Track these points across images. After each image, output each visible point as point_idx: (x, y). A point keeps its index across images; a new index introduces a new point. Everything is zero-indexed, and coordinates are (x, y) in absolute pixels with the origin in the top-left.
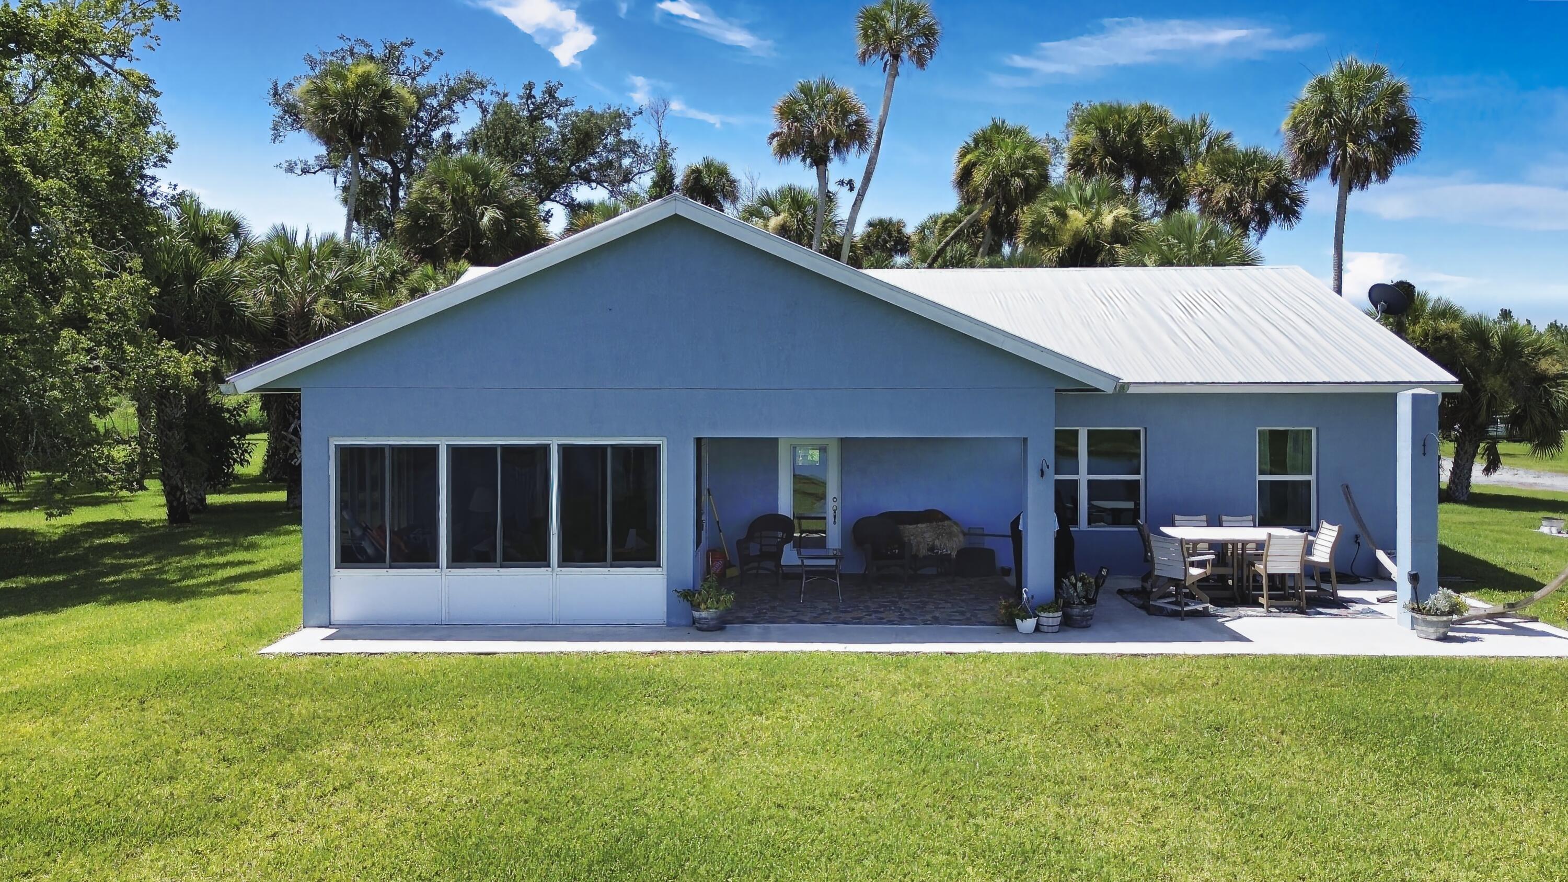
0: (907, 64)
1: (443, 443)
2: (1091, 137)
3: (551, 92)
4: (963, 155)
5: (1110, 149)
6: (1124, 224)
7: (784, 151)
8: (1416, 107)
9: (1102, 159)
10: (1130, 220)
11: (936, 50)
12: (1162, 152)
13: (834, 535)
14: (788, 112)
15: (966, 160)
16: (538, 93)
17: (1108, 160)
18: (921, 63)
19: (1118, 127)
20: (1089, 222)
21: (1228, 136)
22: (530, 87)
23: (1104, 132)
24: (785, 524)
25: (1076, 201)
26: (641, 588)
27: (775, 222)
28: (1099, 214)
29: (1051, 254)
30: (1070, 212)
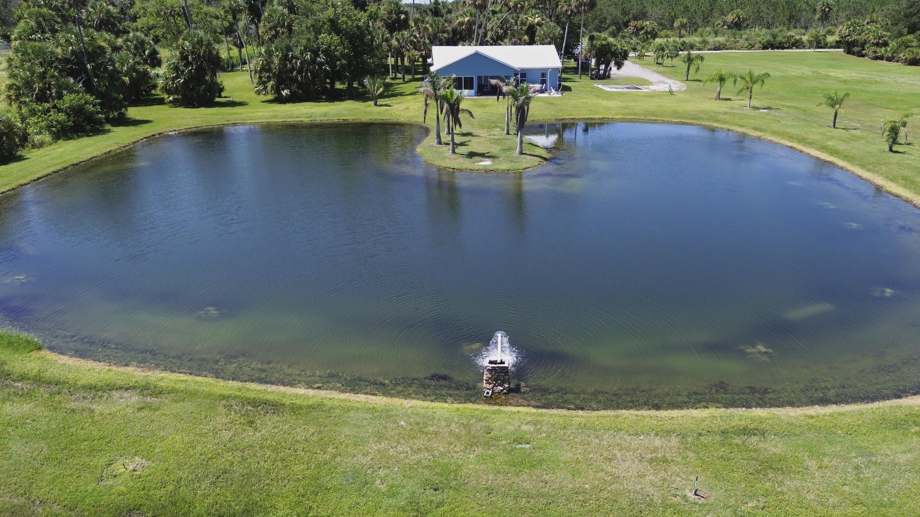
13: (489, 87)
20: (532, 21)
25: (530, 15)
26: (473, 92)
27: (467, 19)
28: (534, 19)
29: (525, 28)
30: (529, 18)
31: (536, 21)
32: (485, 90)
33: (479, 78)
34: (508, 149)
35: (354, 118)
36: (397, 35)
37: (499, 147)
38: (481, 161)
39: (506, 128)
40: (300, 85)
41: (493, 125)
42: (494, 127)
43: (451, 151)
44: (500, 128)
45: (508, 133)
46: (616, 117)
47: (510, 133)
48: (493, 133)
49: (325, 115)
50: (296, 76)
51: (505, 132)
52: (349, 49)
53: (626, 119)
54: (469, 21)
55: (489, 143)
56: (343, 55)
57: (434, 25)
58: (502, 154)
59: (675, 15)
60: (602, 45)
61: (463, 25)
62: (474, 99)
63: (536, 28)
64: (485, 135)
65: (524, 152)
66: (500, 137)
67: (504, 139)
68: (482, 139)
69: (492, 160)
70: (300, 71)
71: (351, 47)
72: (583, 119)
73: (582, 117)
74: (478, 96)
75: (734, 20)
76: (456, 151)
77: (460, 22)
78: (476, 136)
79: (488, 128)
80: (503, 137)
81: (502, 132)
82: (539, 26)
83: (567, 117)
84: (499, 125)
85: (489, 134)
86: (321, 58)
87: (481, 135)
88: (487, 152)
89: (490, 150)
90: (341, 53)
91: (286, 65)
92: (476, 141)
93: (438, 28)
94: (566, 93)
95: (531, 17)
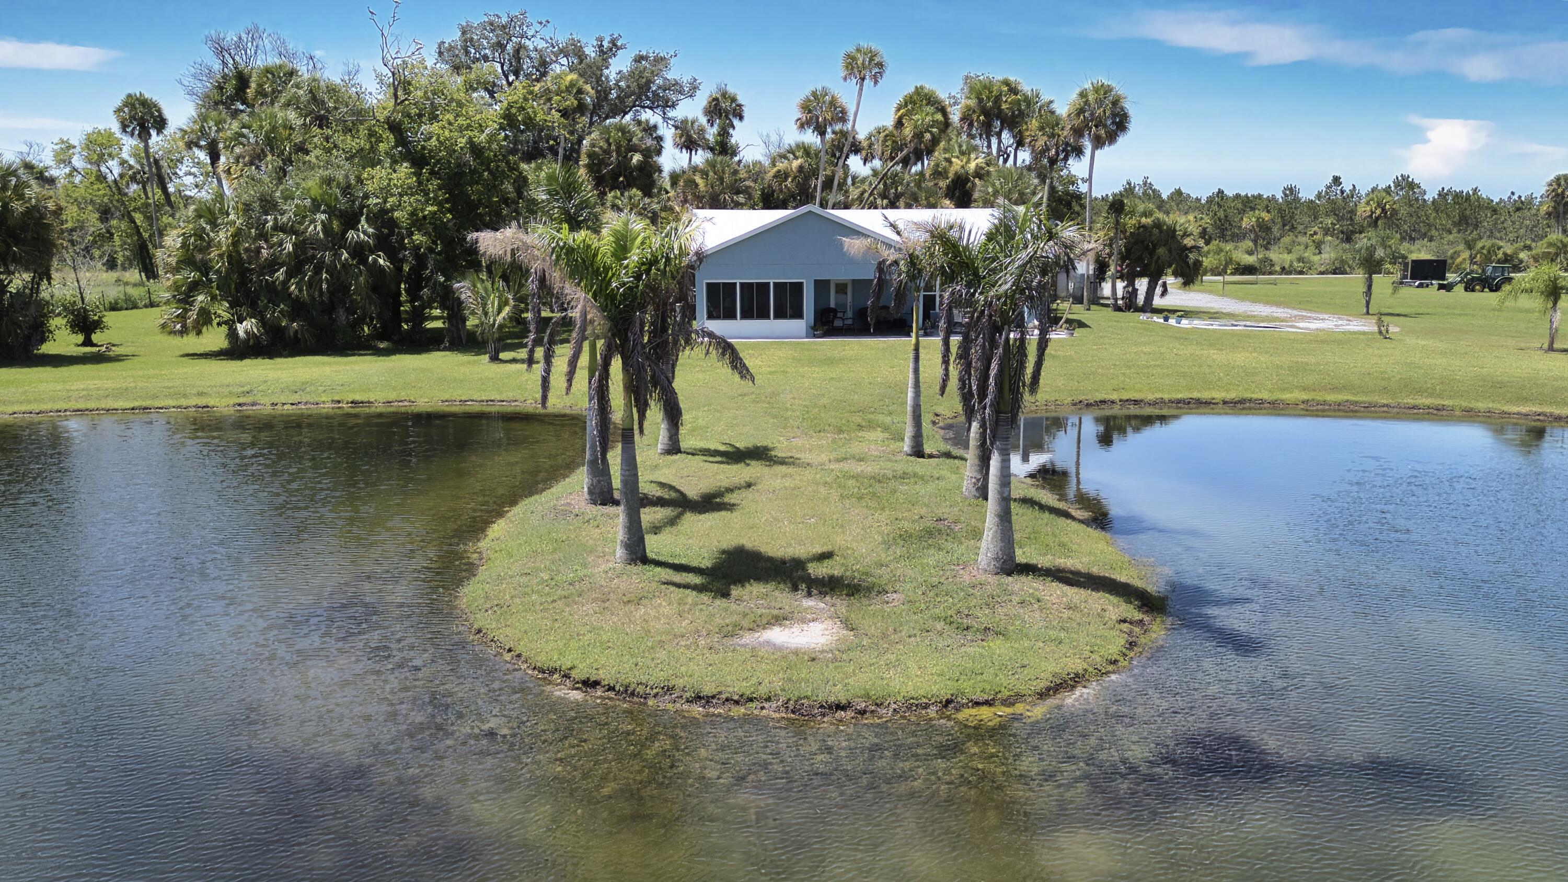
0: (868, 82)
1: (738, 282)
2: (972, 103)
3: (613, 43)
4: (898, 110)
5: (985, 112)
6: (983, 168)
7: (802, 126)
8: (1129, 107)
9: (978, 117)
10: (984, 165)
11: (884, 75)
12: (1013, 113)
13: (850, 314)
14: (806, 107)
15: (900, 114)
16: (606, 44)
17: (982, 118)
18: (876, 83)
19: (988, 98)
20: (963, 167)
21: (1051, 102)
22: (600, 40)
23: (980, 100)
24: (834, 311)
25: (957, 153)
26: (798, 326)
27: (796, 164)
28: (968, 161)
29: (943, 184)
30: (954, 160)
31: (972, 166)
32: (838, 323)
33: (821, 286)
34: (930, 533)
35: (392, 396)
36: (616, 197)
37: (883, 517)
38: (779, 620)
39: (909, 432)
40: (298, 309)
41: (857, 419)
42: (860, 427)
43: (620, 552)
44: (886, 429)
45: (918, 452)
46: (1286, 396)
47: (928, 449)
48: (856, 448)
49: (302, 388)
50: (285, 283)
51: (906, 446)
52: (440, 204)
53: (1325, 403)
54: (801, 168)
55: (835, 494)
56: (417, 222)
57: (711, 174)
58: (901, 569)
59: (1226, 217)
60: (1144, 226)
61: (786, 179)
62: (803, 343)
63: (974, 185)
64: (824, 458)
65: (1021, 556)
66: (885, 468)
67: (904, 476)
68: (808, 474)
69: (841, 604)
70: (295, 269)
71: (447, 200)
72: (1171, 401)
73: (1166, 397)
74: (815, 336)
75: (1372, 213)
76: (654, 545)
77: (779, 171)
78: (782, 462)
79: (840, 431)
80: (900, 468)
81: (894, 446)
82: (980, 178)
83: (1114, 396)
84: (881, 418)
85: (841, 453)
86: (364, 232)
87: (806, 457)
88: (818, 549)
89: (838, 541)
90: (413, 214)
91: (259, 248)
92: (777, 483)
93: (721, 179)
94: (1078, 332)
95: (958, 157)
